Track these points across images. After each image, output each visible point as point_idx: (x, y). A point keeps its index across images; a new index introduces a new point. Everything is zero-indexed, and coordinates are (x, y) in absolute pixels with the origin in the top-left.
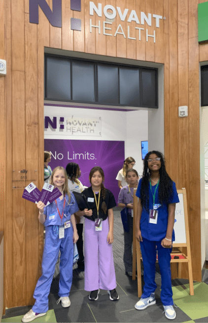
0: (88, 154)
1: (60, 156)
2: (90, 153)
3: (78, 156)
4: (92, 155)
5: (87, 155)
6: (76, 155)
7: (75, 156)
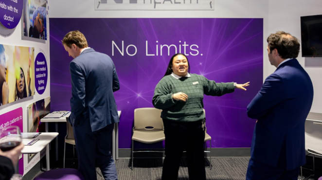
0: (185, 45)
1: (131, 50)
2: (189, 43)
3: (165, 49)
4: (193, 47)
5: (183, 48)
6: (161, 47)
7: (159, 49)
